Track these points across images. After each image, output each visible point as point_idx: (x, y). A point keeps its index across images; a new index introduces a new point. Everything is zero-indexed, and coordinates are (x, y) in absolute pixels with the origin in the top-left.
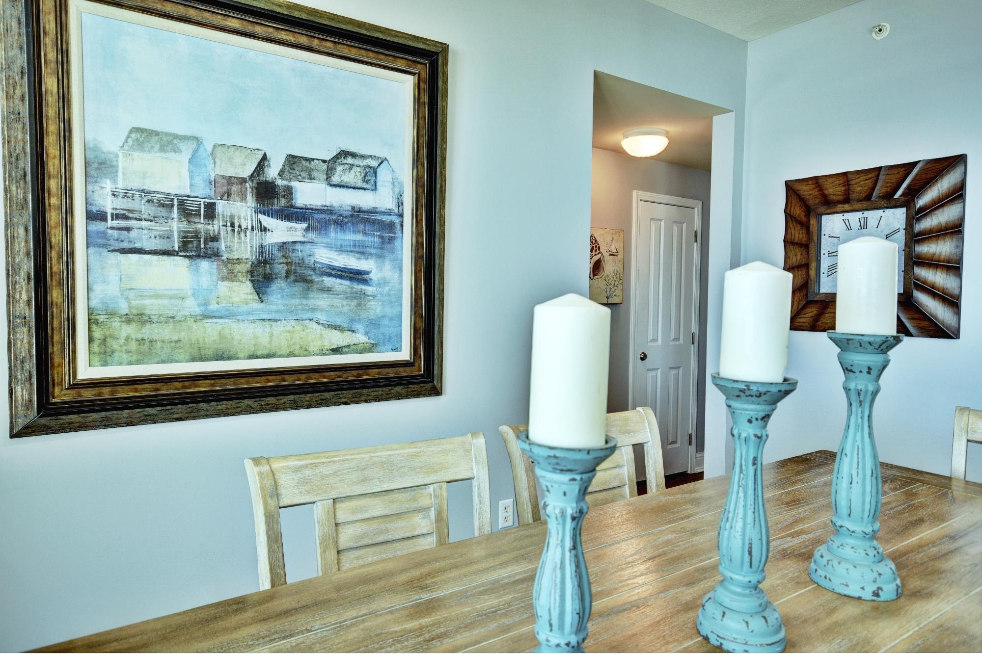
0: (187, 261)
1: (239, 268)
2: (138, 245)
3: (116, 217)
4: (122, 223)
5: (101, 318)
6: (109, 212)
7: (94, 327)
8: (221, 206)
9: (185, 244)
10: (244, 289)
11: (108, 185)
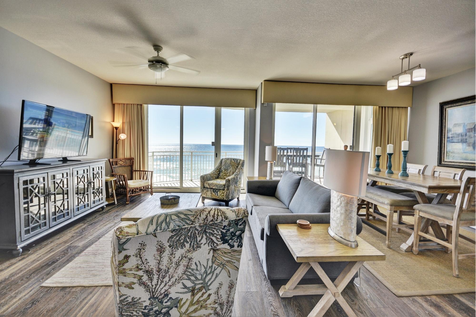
0: (461, 144)
1: (471, 144)
2: (454, 141)
3: (451, 137)
4: (452, 138)
5: (448, 152)
6: (450, 137)
7: (447, 154)
8: (468, 133)
9: (461, 141)
10: (471, 148)
11: (450, 133)
